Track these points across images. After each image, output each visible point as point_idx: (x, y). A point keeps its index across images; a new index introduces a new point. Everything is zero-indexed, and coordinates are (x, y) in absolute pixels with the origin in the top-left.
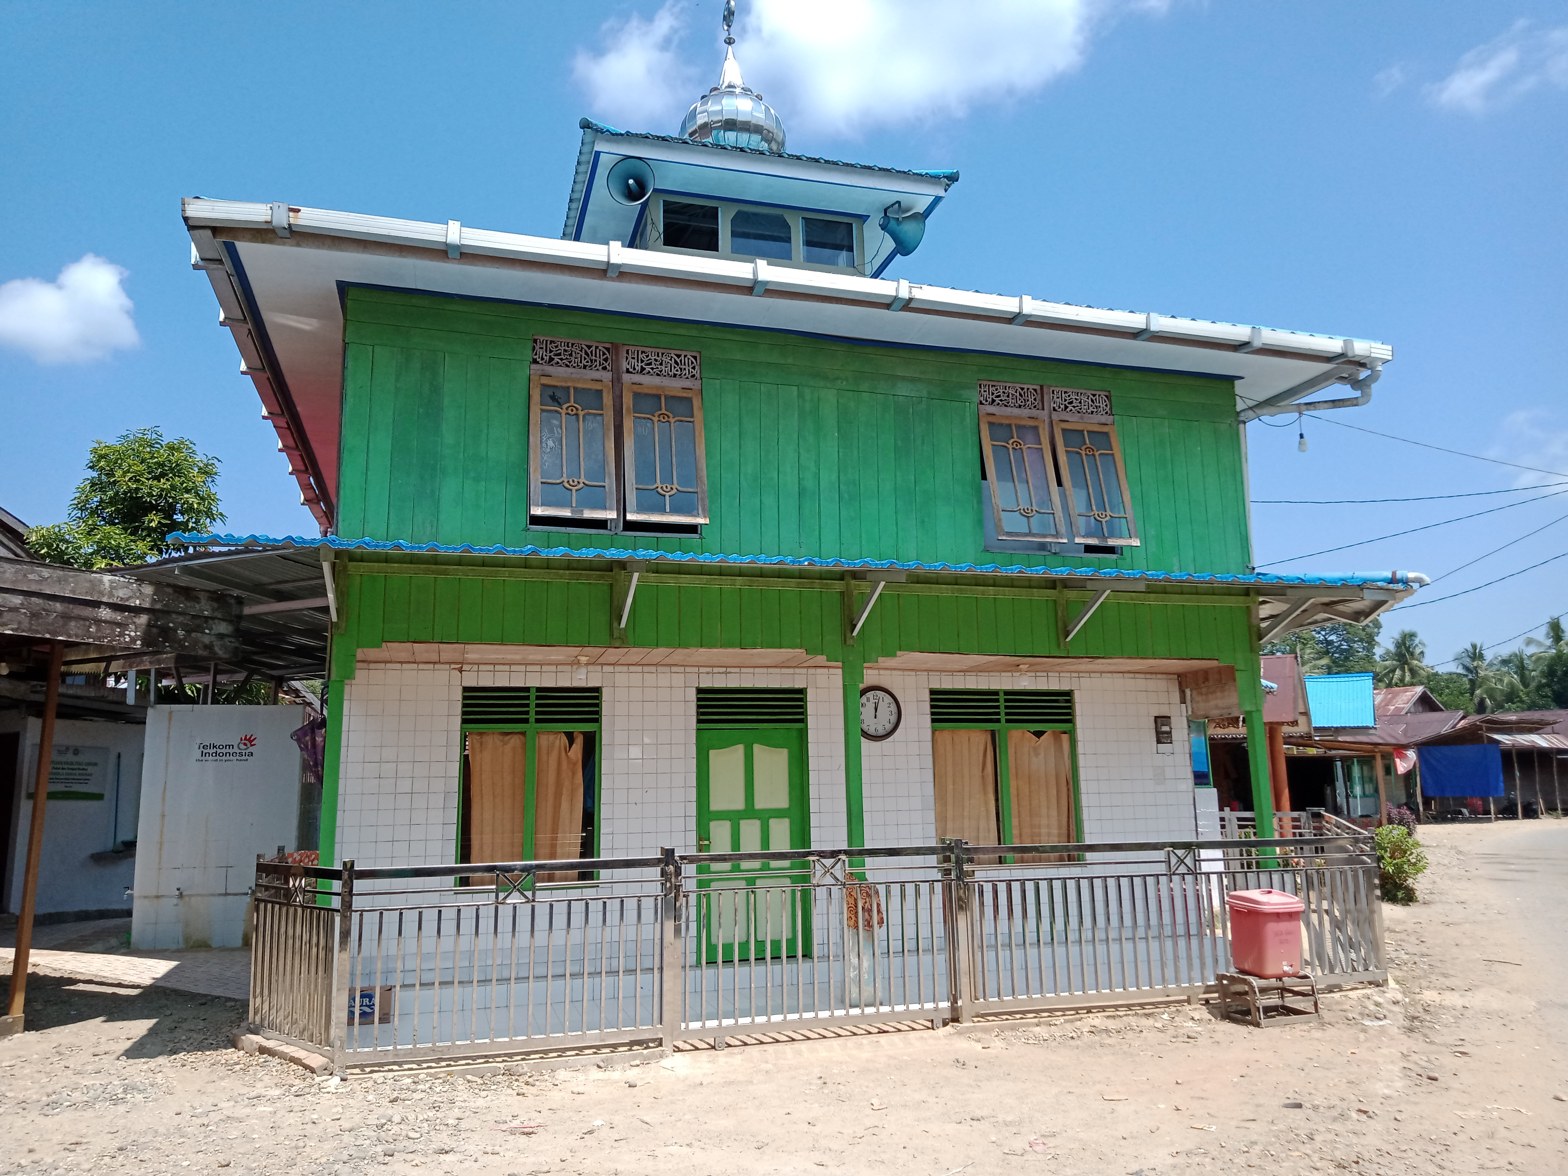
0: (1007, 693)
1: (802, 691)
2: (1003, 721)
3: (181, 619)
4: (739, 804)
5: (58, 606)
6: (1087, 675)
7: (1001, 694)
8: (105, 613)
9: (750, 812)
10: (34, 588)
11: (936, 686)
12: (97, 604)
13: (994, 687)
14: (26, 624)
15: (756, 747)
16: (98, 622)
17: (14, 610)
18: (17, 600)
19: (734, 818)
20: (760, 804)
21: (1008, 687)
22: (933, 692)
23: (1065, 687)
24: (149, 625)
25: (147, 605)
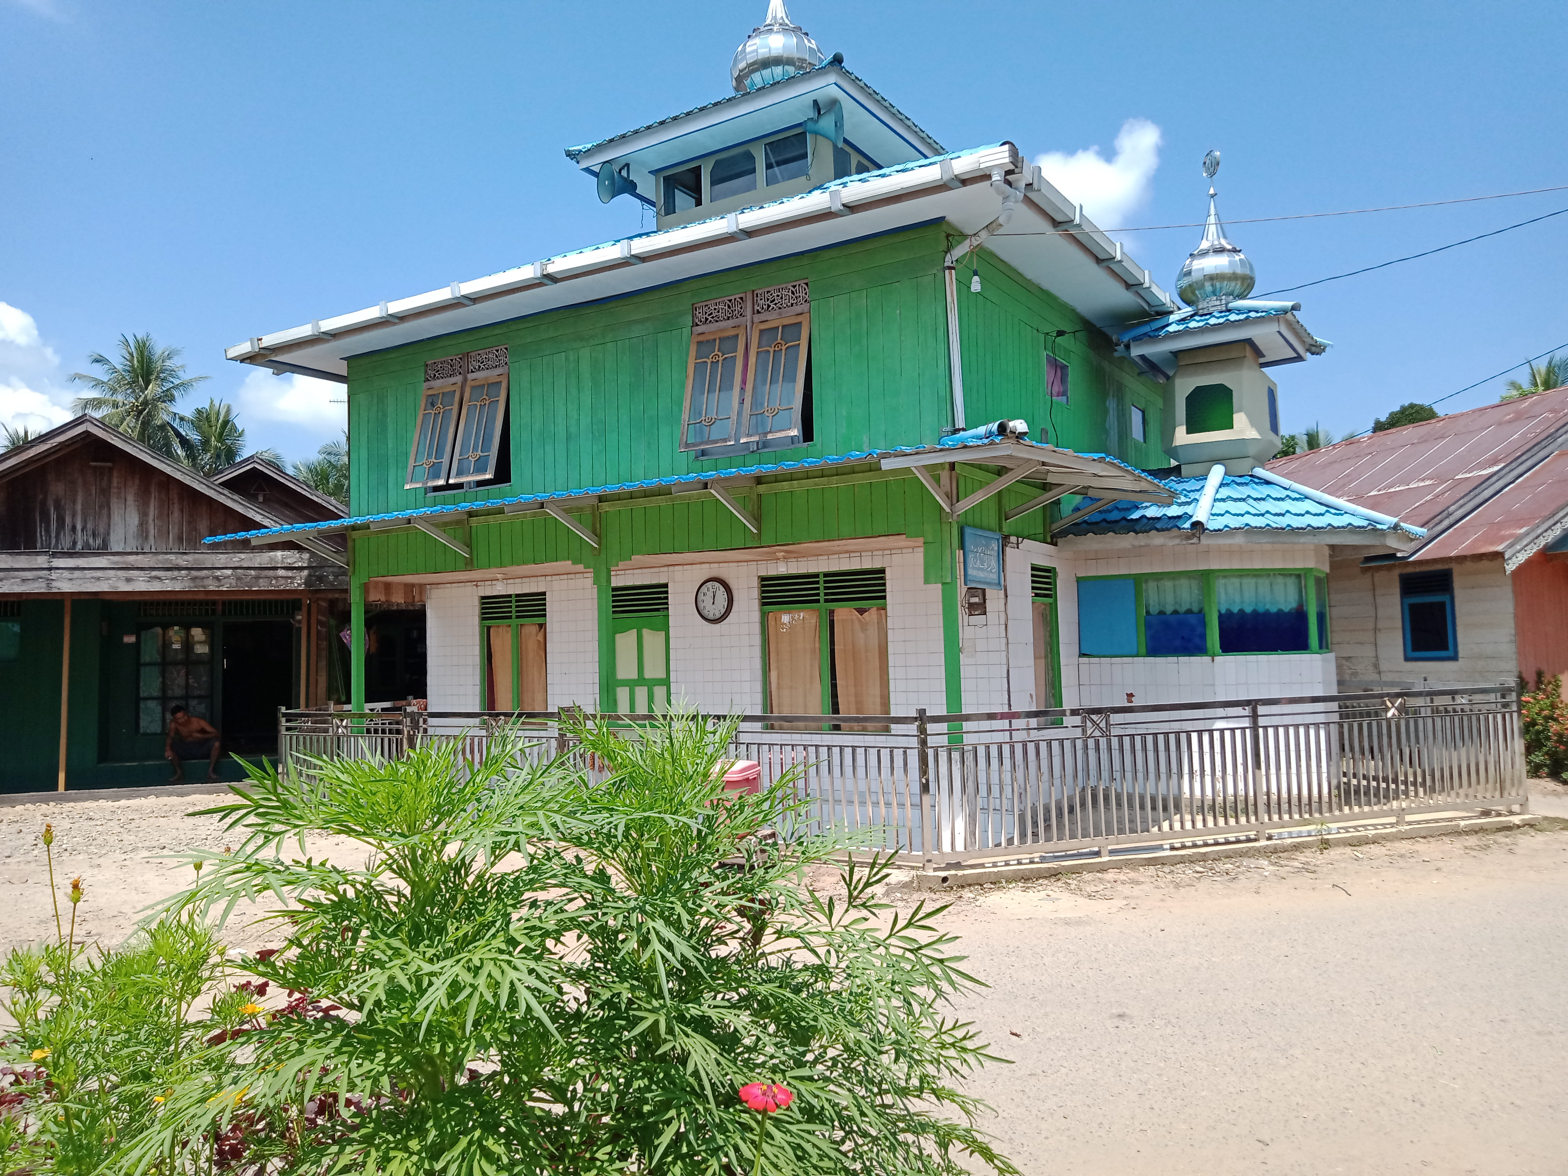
0: (826, 575)
1: (666, 586)
2: (822, 600)
3: (331, 569)
4: (634, 676)
5: (253, 572)
6: (899, 551)
7: (821, 576)
8: (281, 573)
9: (641, 680)
10: (237, 565)
11: (763, 573)
12: (276, 568)
13: (813, 570)
14: (234, 584)
15: (645, 632)
16: (276, 578)
17: (229, 577)
18: (229, 572)
19: (632, 684)
20: (648, 674)
21: (826, 570)
22: (763, 579)
23: (877, 565)
24: (310, 575)
25: (305, 565)
